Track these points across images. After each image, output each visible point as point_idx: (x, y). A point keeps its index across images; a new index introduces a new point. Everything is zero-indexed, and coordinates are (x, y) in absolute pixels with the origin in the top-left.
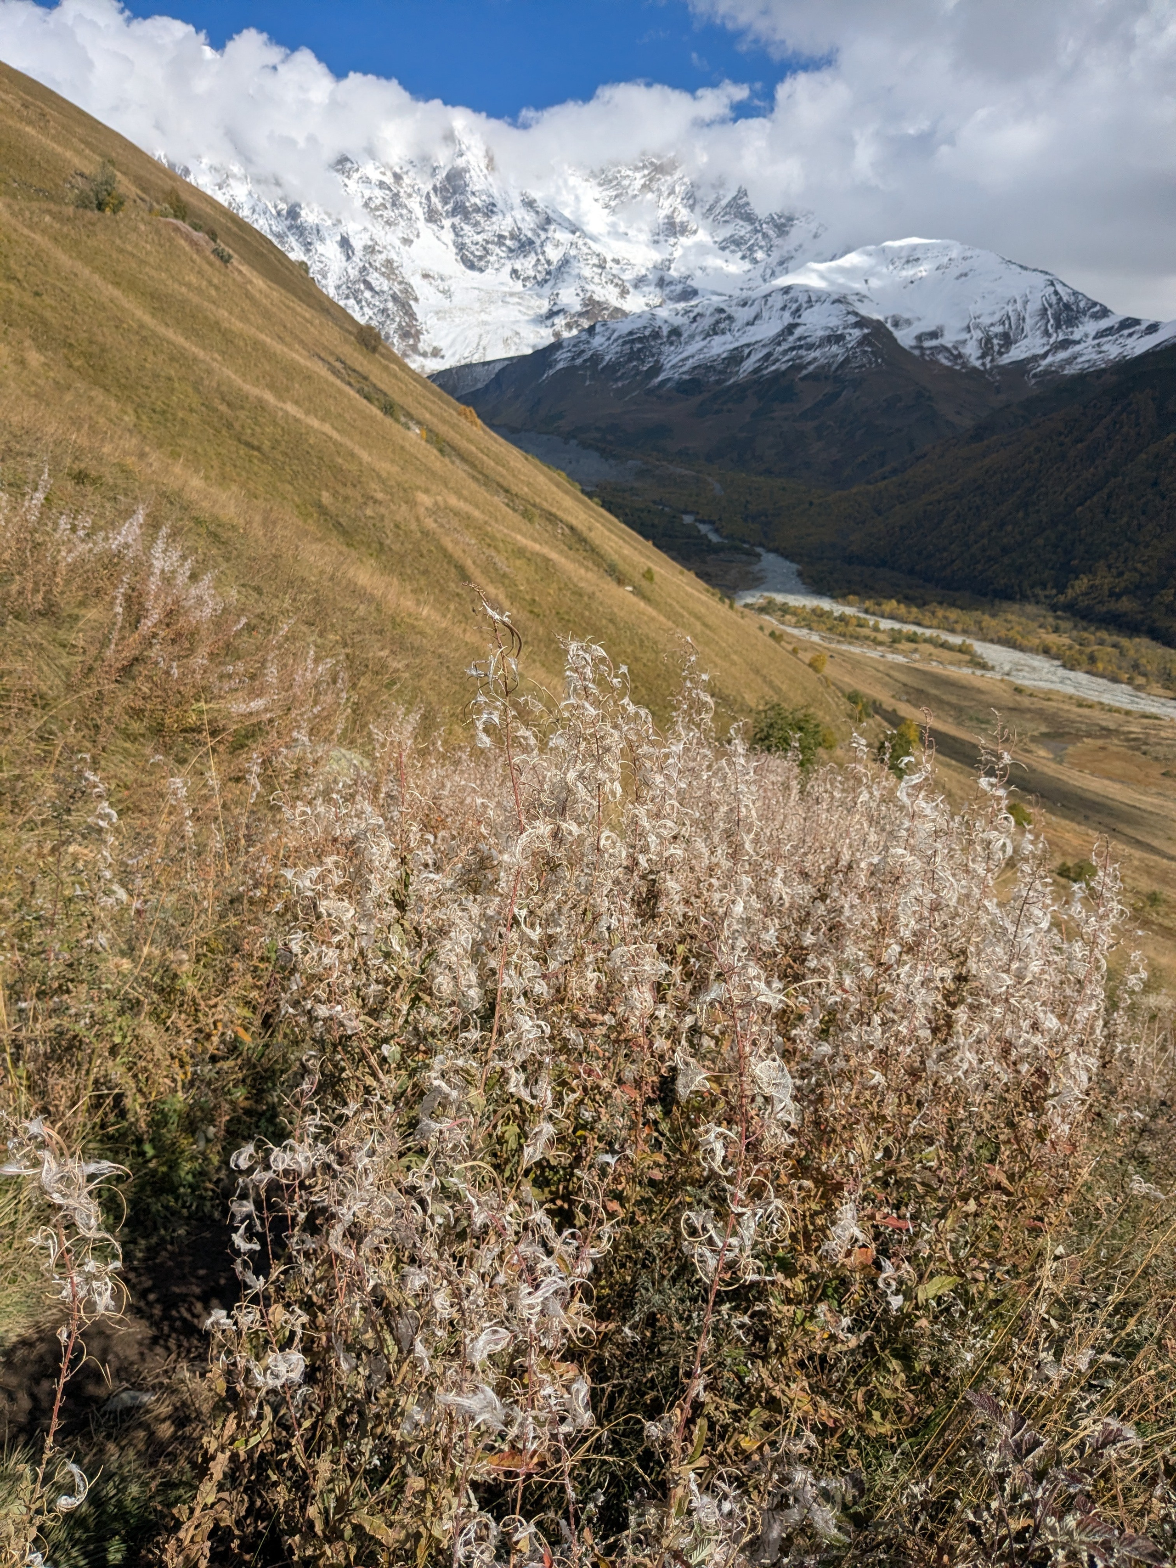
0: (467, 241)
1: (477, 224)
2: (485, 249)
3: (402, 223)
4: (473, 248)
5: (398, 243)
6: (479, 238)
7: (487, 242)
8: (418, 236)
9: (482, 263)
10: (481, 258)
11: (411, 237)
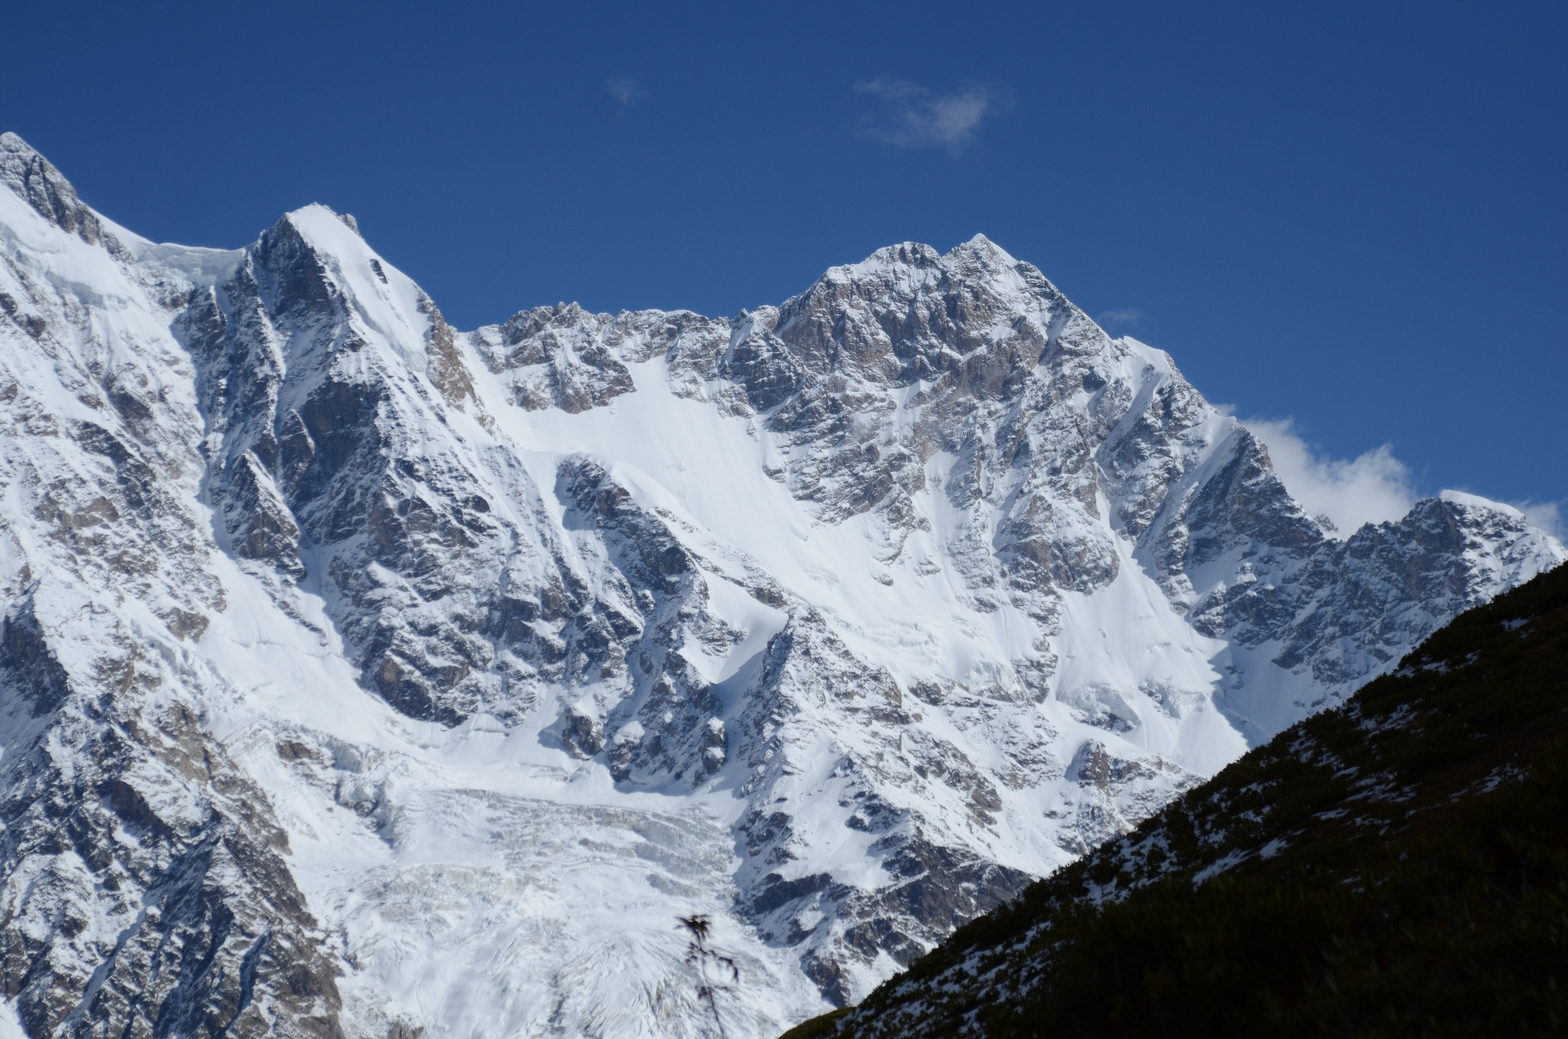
0: (397, 620)
1: (423, 567)
2: (460, 647)
3: (166, 563)
4: (419, 644)
5: (157, 628)
6: (436, 612)
7: (466, 624)
8: (219, 604)
9: (454, 696)
10: (446, 677)
11: (201, 608)
